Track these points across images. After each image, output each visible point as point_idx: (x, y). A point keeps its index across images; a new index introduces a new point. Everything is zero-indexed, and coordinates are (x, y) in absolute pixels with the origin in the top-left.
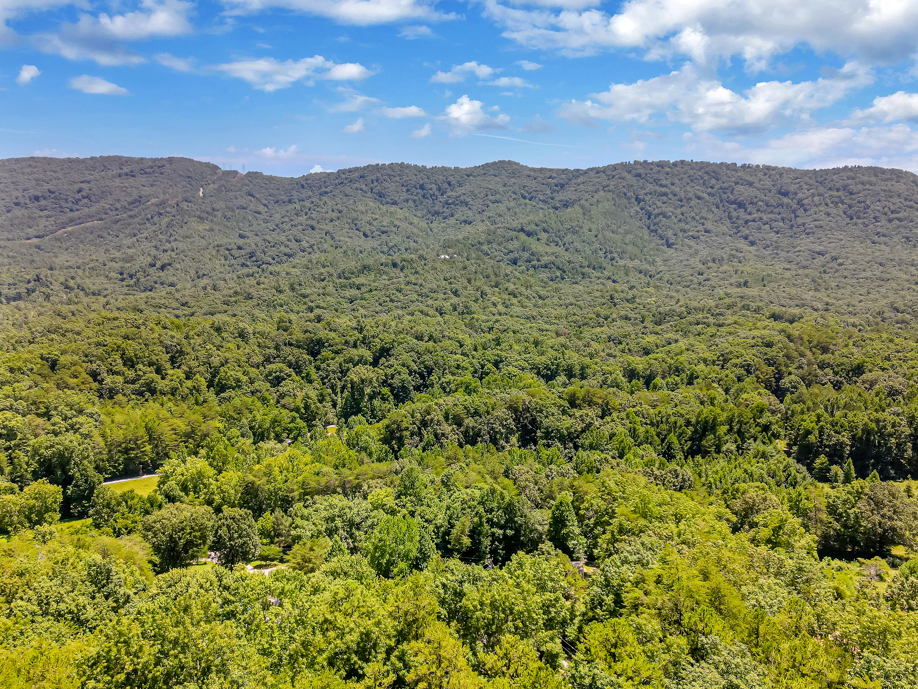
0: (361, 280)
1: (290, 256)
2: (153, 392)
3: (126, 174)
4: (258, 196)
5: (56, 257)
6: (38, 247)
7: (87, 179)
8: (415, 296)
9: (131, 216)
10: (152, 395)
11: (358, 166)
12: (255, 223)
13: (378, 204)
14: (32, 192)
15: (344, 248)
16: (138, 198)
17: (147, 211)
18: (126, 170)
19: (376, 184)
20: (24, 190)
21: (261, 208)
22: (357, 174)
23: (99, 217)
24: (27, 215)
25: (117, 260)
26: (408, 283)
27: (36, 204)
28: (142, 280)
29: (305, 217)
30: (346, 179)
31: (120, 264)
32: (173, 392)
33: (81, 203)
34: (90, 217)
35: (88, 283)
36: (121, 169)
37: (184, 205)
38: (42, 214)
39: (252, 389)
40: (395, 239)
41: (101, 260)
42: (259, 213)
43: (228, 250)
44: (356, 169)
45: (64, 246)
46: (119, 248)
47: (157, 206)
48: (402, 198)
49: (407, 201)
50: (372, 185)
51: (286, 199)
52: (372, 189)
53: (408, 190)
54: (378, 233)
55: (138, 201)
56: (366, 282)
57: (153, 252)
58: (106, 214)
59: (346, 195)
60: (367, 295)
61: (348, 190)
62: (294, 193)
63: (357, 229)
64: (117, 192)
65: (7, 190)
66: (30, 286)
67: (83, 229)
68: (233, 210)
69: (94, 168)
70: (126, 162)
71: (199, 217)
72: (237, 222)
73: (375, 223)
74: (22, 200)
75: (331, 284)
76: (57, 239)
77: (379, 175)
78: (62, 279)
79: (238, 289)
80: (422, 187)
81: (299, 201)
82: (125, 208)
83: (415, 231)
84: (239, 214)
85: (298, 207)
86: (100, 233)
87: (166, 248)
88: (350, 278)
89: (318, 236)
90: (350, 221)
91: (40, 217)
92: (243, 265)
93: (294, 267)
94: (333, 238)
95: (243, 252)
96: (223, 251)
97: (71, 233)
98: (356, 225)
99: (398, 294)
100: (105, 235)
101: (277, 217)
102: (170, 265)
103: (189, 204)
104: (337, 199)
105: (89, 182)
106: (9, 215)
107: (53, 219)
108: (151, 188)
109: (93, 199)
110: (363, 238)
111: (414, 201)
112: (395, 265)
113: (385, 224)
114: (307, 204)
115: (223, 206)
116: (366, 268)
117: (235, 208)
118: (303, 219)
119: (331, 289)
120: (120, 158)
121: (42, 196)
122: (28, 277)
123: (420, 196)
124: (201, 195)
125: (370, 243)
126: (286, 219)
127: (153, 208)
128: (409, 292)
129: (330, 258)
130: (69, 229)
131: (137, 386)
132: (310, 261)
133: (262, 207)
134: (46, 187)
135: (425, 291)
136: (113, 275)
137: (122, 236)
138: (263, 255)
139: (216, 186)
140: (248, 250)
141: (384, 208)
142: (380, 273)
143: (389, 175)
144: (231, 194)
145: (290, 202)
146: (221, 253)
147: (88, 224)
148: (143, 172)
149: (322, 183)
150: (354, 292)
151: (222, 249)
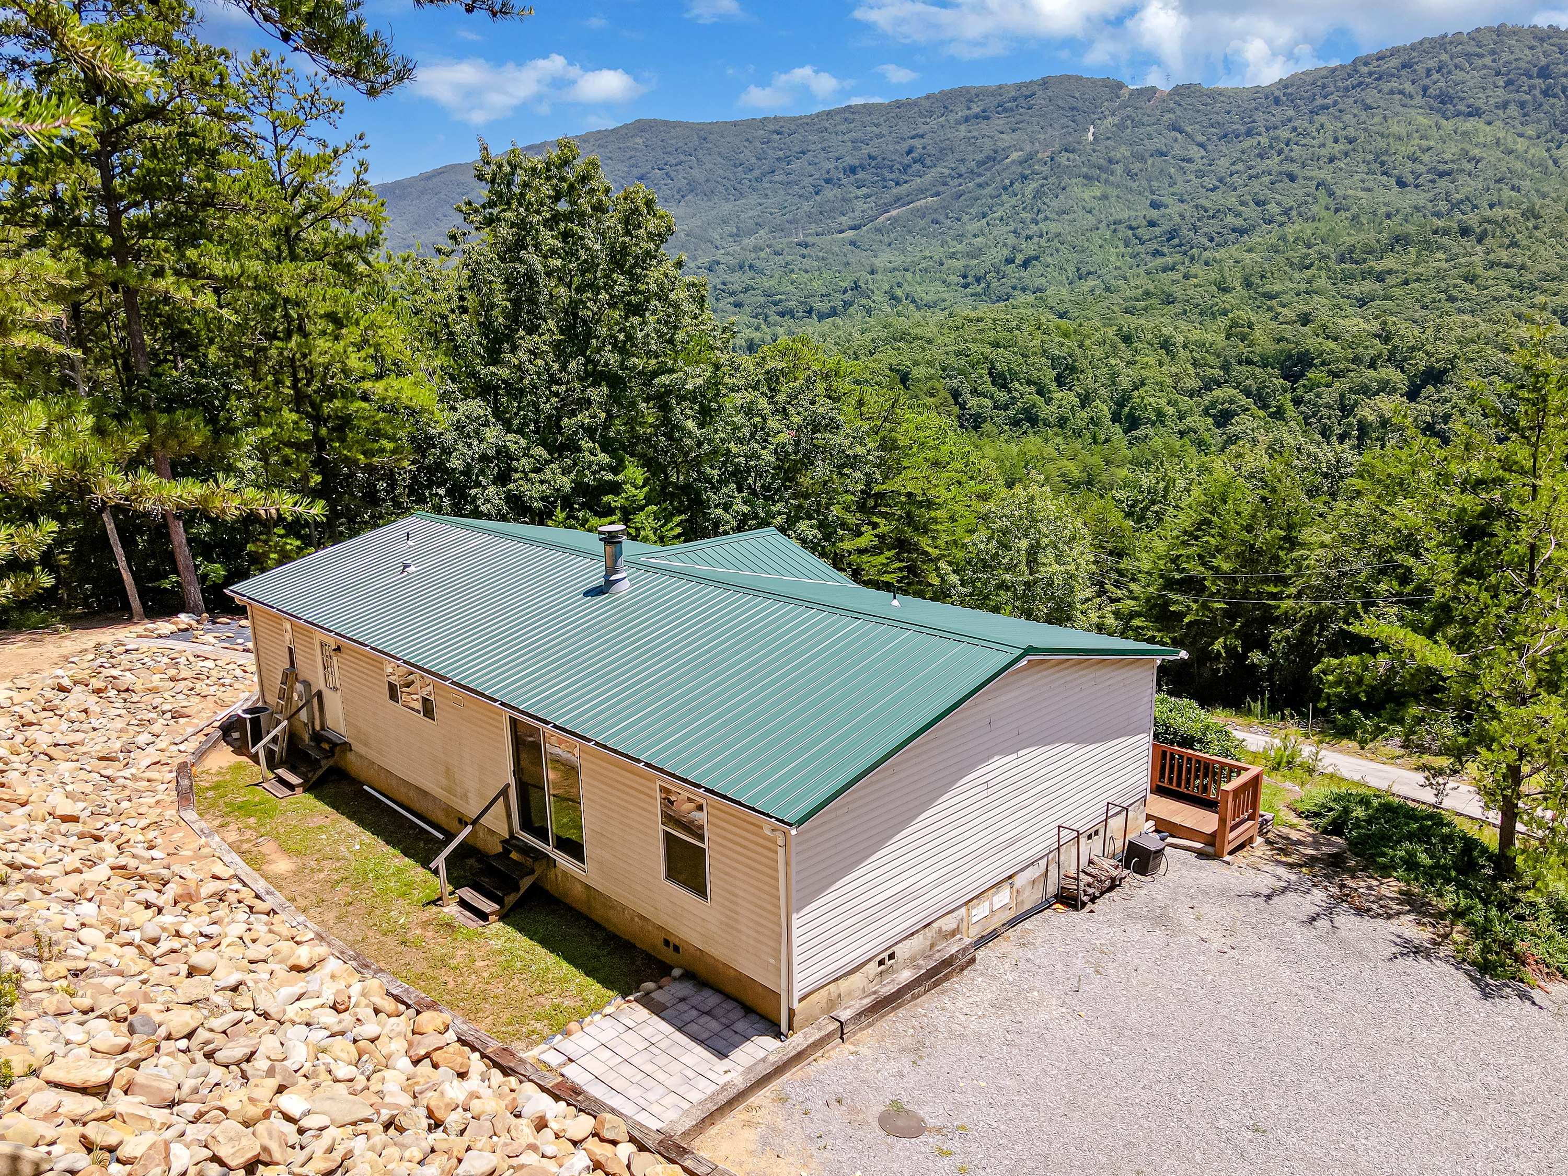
0: (1389, 262)
1: (1242, 232)
2: (1033, 420)
3: (976, 117)
4: (1189, 129)
5: (876, 256)
6: (853, 243)
7: (920, 131)
8: (1506, 289)
9: (980, 186)
10: (1033, 427)
11: (1399, 43)
12: (1180, 179)
13: (1437, 117)
14: (849, 161)
15: (1355, 209)
16: (992, 154)
17: (1004, 175)
18: (976, 109)
19: (1436, 76)
20: (837, 159)
21: (1195, 152)
22: (1394, 62)
23: (934, 190)
24: (840, 197)
25: (959, 256)
26: (1492, 265)
27: (852, 178)
28: (995, 284)
29: (1277, 160)
30: (1370, 74)
31: (963, 262)
32: (1062, 422)
33: (910, 171)
34: (922, 191)
35: (919, 292)
36: (969, 108)
37: (1063, 159)
38: (859, 193)
39: (1182, 427)
40: (1466, 186)
41: (936, 257)
42: (1190, 161)
43: (1131, 228)
44: (1394, 52)
45: (886, 239)
46: (960, 237)
47: (1021, 163)
48: (1492, 101)
49: (1505, 105)
50: (1427, 81)
51: (1242, 129)
52: (1425, 89)
53: (1509, 83)
54: (1430, 177)
55: (992, 159)
56: (1395, 267)
57: (1012, 239)
58: (945, 184)
59: (1368, 107)
60: (1397, 292)
61: (1371, 96)
62: (1259, 116)
63: (1385, 173)
64: (962, 147)
65: (816, 160)
66: (847, 297)
67: (912, 210)
68: (1143, 159)
69: (931, 113)
70: (977, 95)
71: (1086, 177)
72: (1149, 181)
73: (1425, 158)
74: (834, 175)
75: (1323, 274)
76: (878, 230)
77: (1444, 57)
78: (886, 287)
79: (1151, 287)
80: (1544, 73)
81: (1268, 130)
82: (972, 172)
83: (1518, 166)
84: (1153, 165)
85: (1264, 141)
86: (935, 216)
87: (1030, 233)
88: (1365, 261)
89: (1301, 192)
90: (1370, 157)
91: (857, 198)
92: (1157, 253)
93: (1250, 250)
94: (1331, 194)
95: (1157, 230)
96: (1123, 232)
97: (895, 220)
98: (1383, 164)
99: (1467, 287)
100: (941, 218)
101: (1223, 164)
102: (1036, 258)
103: (1071, 156)
104: (1347, 118)
105: (922, 136)
106: (818, 198)
107: (873, 198)
108: (1013, 135)
109: (928, 162)
110: (1396, 189)
111: (1522, 105)
112: (1465, 231)
113: (1448, 156)
114: (1284, 134)
115: (1127, 154)
116: (1400, 241)
117: (1147, 155)
118: (1273, 162)
119: (1322, 282)
120: (968, 90)
121: (860, 166)
122: (844, 285)
123: (1537, 92)
124: (1091, 138)
125: (1413, 197)
126: (1240, 167)
127: (1013, 168)
128: (1490, 282)
129: (1323, 229)
130: (894, 213)
131: (1011, 413)
132: (1283, 238)
133: (1196, 148)
134: (866, 150)
135: (1528, 277)
136: (953, 279)
137: (965, 218)
138: (1191, 234)
139: (1116, 120)
140: (1166, 227)
141: (1448, 125)
142: (1429, 247)
143: (1468, 56)
144: (1142, 130)
145: (1249, 134)
146: (1120, 235)
147: (918, 203)
148: (1001, 108)
149: (1317, 90)
150: (1369, 286)
151: (1121, 227)
